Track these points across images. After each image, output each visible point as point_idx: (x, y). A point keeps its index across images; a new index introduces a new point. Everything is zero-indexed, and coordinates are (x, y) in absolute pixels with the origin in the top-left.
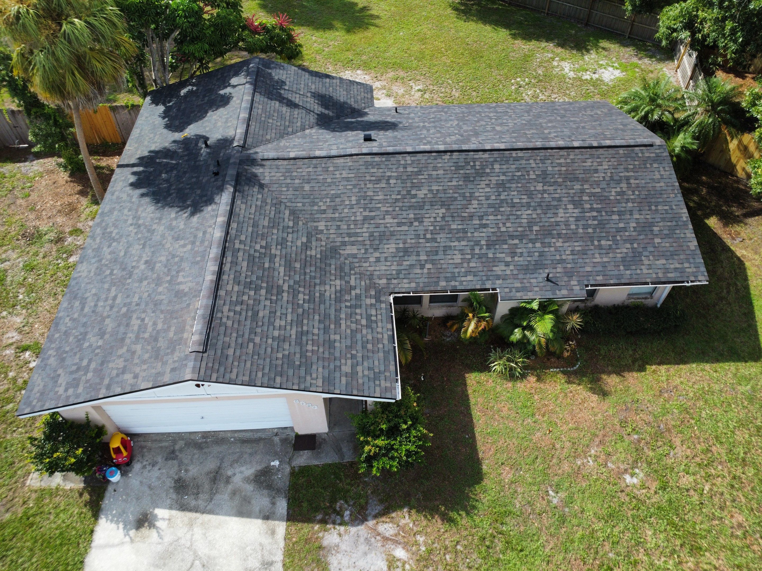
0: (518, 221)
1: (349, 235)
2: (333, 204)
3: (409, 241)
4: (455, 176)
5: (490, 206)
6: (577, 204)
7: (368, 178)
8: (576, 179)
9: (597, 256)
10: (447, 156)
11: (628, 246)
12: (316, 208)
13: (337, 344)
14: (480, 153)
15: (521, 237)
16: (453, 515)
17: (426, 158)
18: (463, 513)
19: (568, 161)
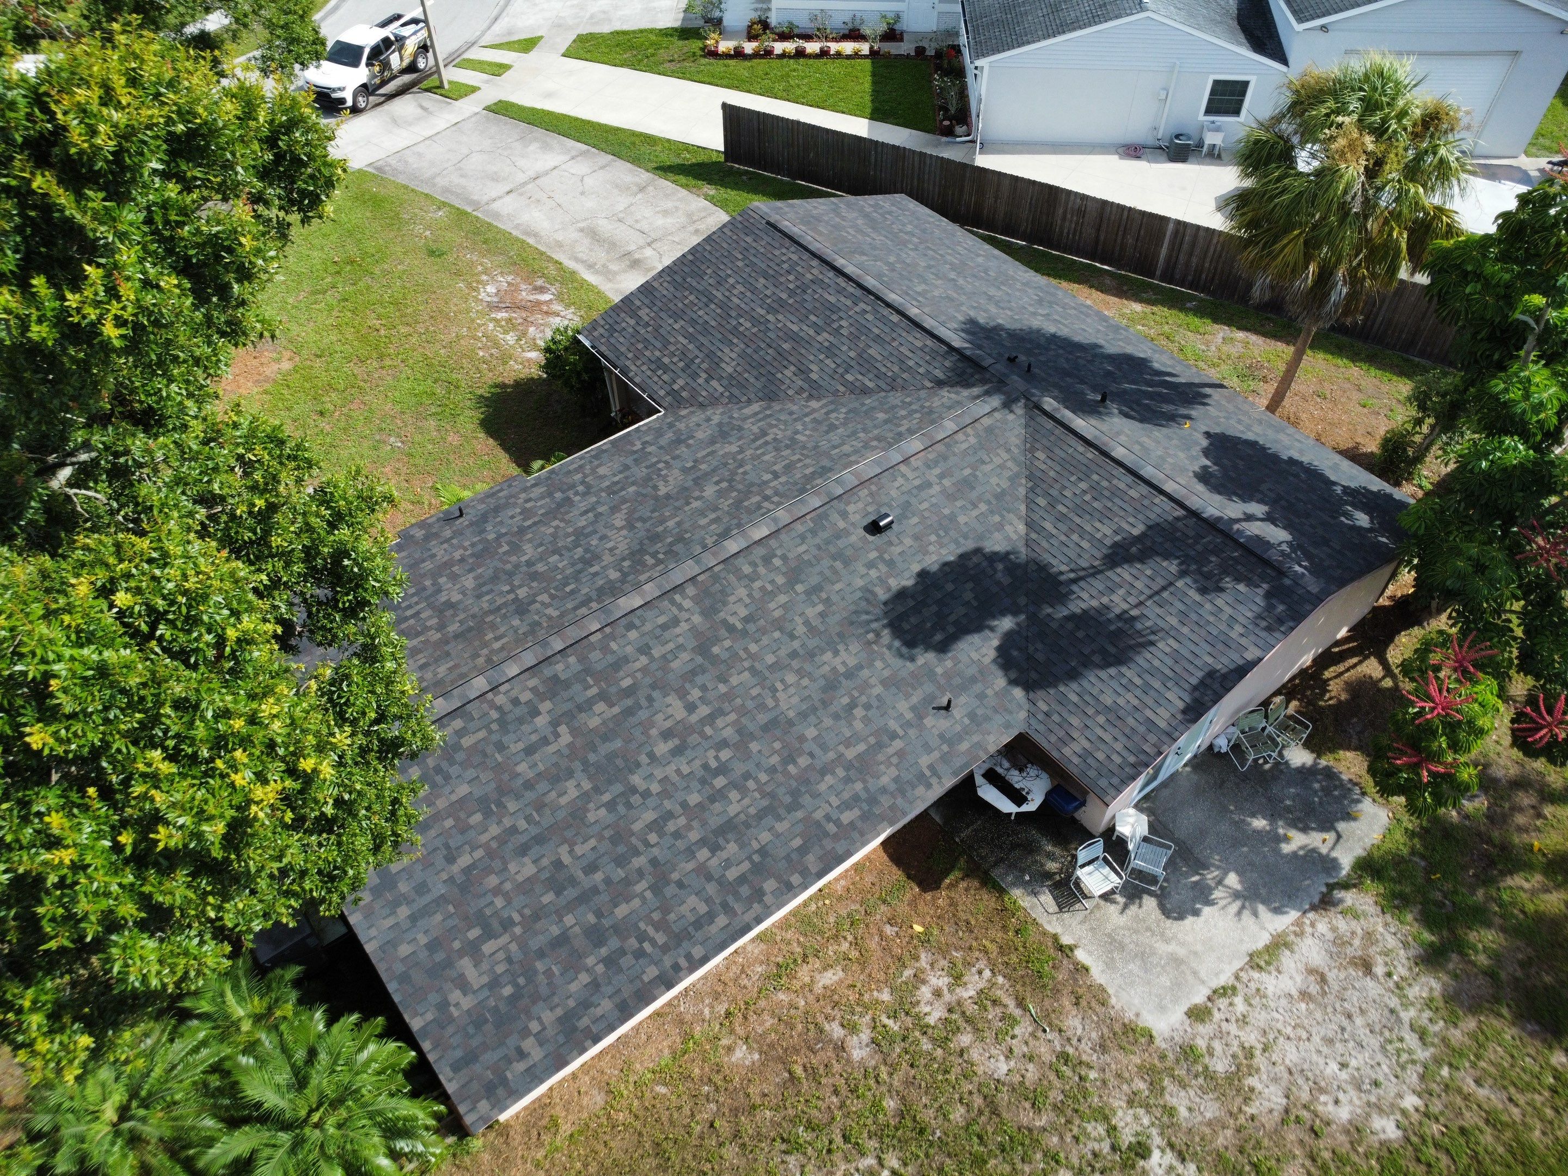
13: (671, 321)
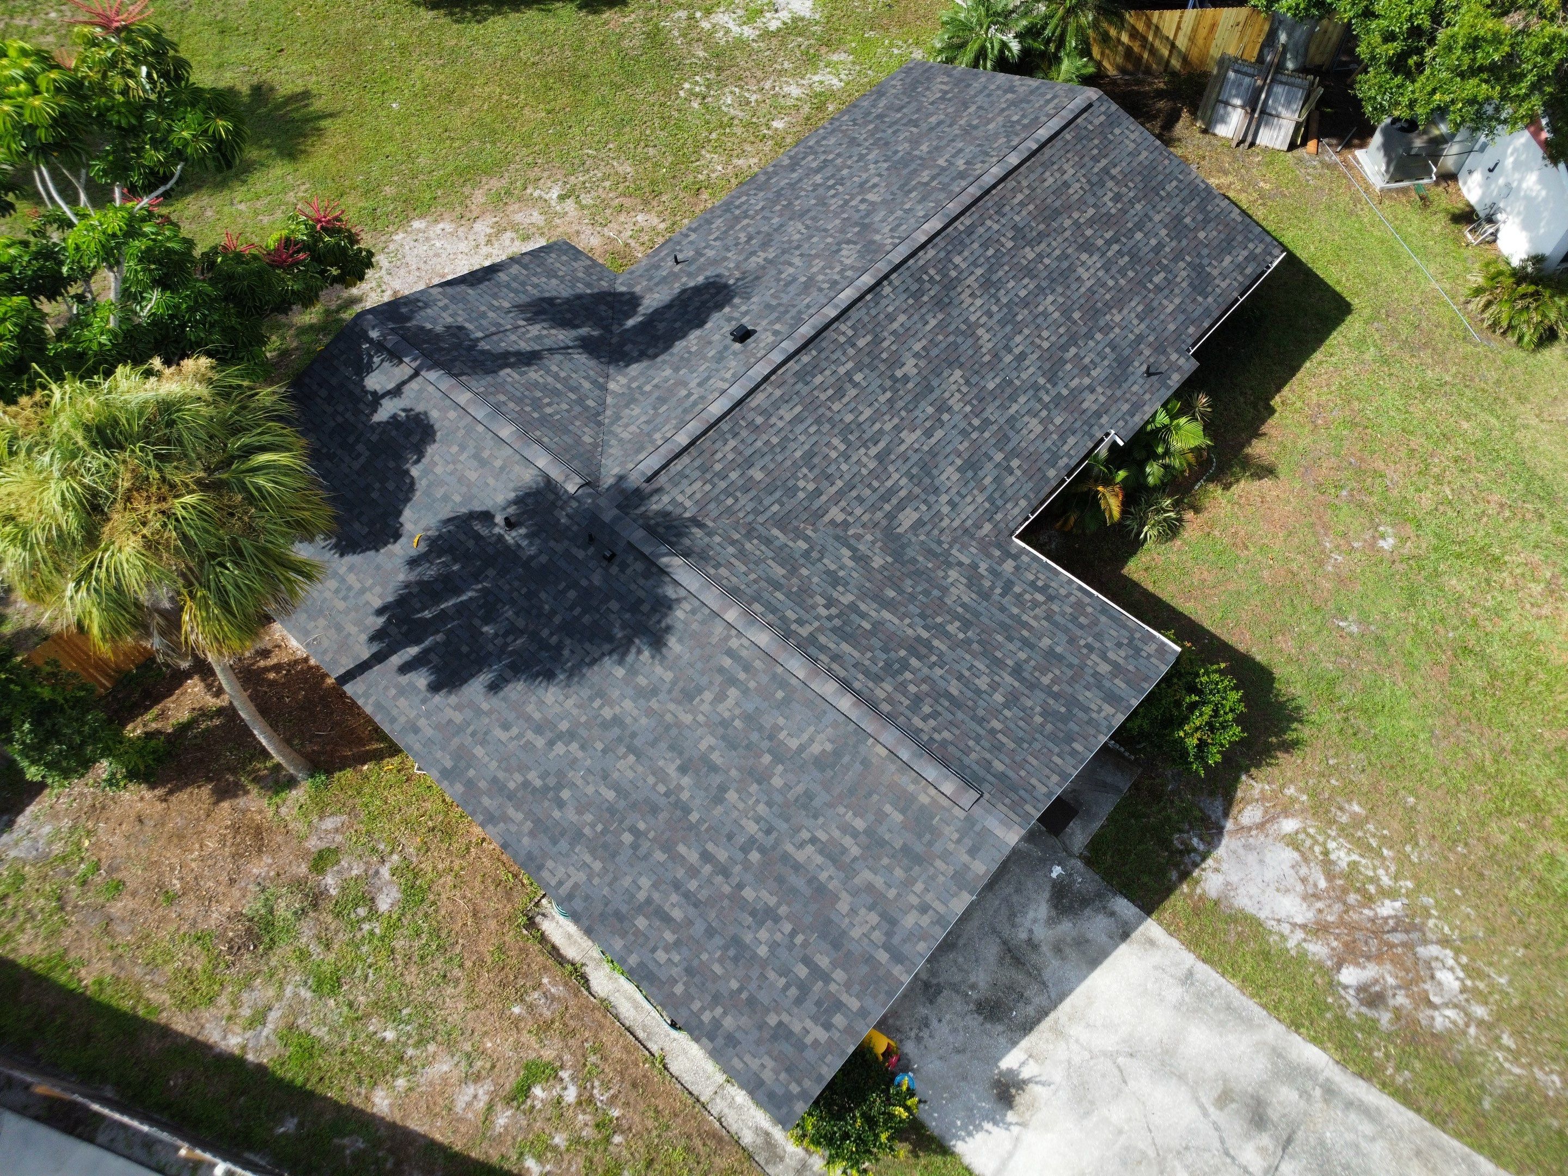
0: (1050, 320)
1: (885, 498)
2: (817, 471)
3: (961, 448)
4: (924, 310)
5: (1003, 323)
6: (1087, 247)
7: (823, 397)
8: (1057, 213)
9: (1165, 302)
10: (887, 290)
11: (1182, 264)
12: (801, 495)
13: (1059, 649)
14: (921, 253)
15: (1073, 340)
16: (1290, 736)
17: (864, 311)
18: (1295, 725)
19: (1027, 192)
